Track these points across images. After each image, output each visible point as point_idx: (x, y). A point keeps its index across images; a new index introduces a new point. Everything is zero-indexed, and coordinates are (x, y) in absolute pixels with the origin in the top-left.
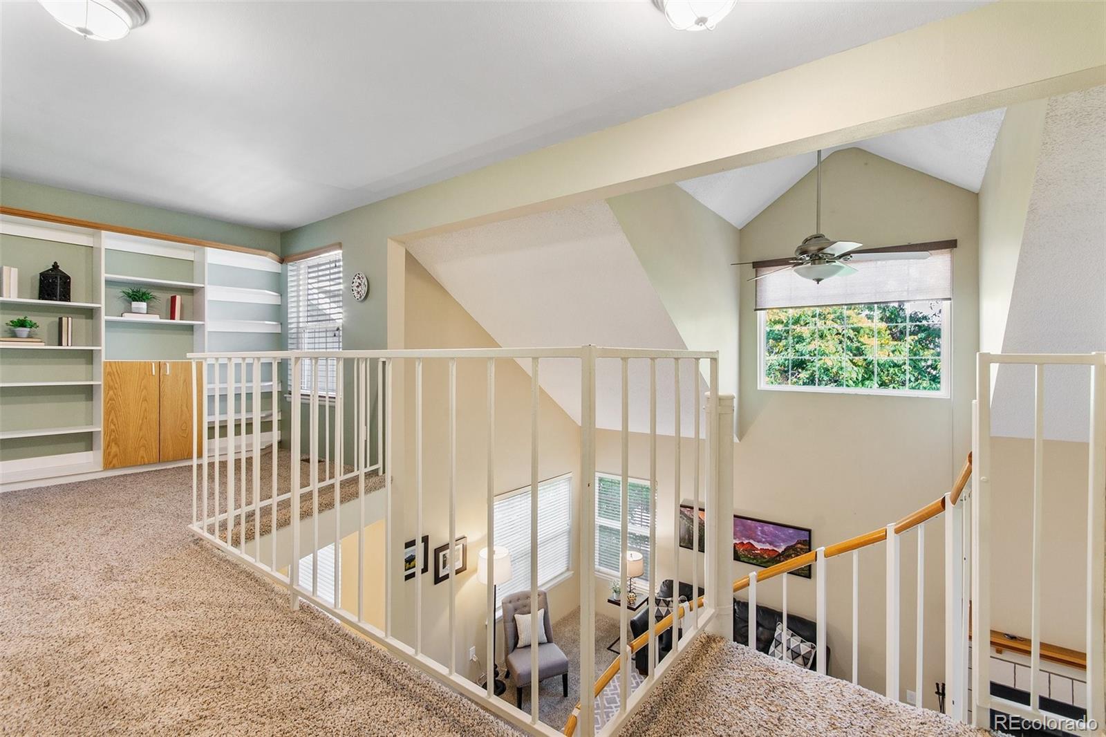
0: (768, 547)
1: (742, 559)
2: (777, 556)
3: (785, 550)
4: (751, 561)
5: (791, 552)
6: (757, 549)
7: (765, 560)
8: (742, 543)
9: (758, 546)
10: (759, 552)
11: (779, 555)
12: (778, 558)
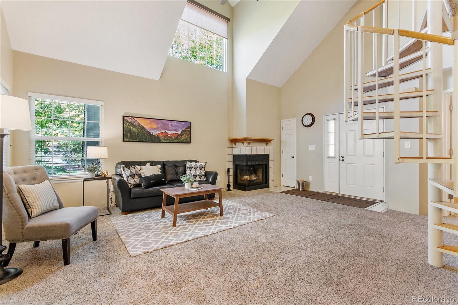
0: (174, 132)
1: (162, 141)
2: (178, 136)
3: (181, 132)
4: (166, 141)
5: (184, 133)
6: (169, 134)
7: (172, 139)
8: (162, 133)
9: (170, 133)
10: (170, 136)
11: (179, 135)
12: (178, 137)
